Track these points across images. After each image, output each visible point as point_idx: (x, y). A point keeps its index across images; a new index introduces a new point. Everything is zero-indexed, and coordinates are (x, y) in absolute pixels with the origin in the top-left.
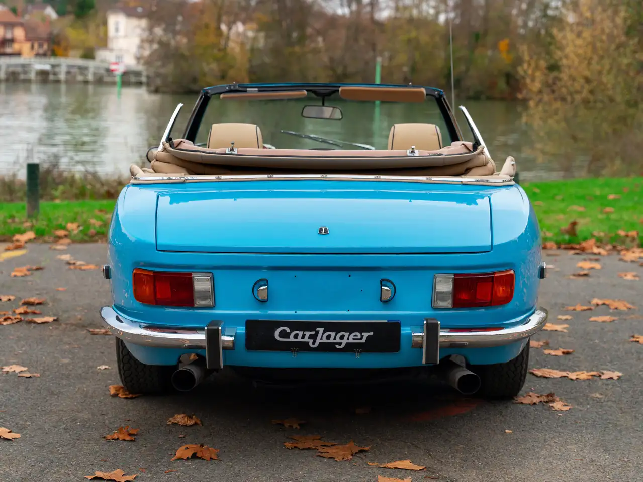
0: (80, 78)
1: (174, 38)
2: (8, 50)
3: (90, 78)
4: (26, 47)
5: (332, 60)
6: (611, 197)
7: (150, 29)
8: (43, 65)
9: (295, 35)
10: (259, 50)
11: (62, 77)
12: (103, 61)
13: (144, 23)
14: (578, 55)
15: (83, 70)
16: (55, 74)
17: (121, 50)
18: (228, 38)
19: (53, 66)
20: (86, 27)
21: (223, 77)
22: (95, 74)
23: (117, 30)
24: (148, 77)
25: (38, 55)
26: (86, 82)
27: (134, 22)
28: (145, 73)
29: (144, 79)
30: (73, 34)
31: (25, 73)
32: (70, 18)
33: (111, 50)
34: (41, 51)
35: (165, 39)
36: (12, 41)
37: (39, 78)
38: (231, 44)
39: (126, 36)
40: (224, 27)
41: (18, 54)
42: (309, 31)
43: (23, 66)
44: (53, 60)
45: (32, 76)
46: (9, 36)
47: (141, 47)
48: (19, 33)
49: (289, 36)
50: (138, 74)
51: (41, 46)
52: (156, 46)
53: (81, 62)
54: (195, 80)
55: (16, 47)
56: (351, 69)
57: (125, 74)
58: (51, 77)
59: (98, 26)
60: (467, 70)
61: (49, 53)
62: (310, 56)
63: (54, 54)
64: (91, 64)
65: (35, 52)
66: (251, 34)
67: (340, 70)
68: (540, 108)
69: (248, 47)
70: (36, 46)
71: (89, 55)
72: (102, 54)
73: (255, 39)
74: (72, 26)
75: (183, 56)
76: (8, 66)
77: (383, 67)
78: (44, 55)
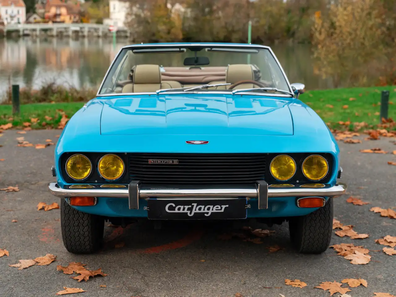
0: (95, 34)
1: (143, 12)
2: (58, 20)
3: (100, 34)
4: (67, 18)
5: (226, 23)
6: (351, 99)
7: (131, 7)
8: (76, 27)
9: (207, 10)
10: (188, 18)
11: (86, 33)
12: (107, 25)
13: (127, 4)
14: (345, 20)
15: (96, 30)
16: (82, 32)
17: (116, 19)
18: (171, 12)
19: (81, 28)
20: (98, 7)
21: (169, 32)
22: (103, 32)
23: (114, 8)
24: (131, 33)
25: (74, 22)
26: (98, 37)
27: (123, 4)
28: (129, 31)
29: (128, 34)
30: (92, 11)
31: (67, 31)
32: (90, 3)
33: (111, 19)
34: (75, 20)
35: (138, 13)
36: (60, 15)
37: (74, 34)
38: (173, 15)
39: (119, 12)
40: (169, 6)
41: (63, 22)
42: (215, 8)
43: (66, 28)
44: (81, 25)
45: (70, 33)
46: (58, 12)
47: (126, 18)
48: (63, 11)
49: (203, 10)
50: (125, 32)
51: (75, 17)
52: (133, 17)
53: (95, 26)
54: (154, 35)
55: (62, 18)
56: (236, 28)
57: (118, 32)
58: (80, 34)
59: (104, 6)
60: (298, 28)
61: (79, 21)
62: (214, 22)
63: (82, 22)
64: (100, 27)
65: (72, 20)
66: (183, 10)
67: (230, 29)
68: (324, 49)
69: (182, 17)
70: (72, 17)
71: (100, 22)
72: (106, 21)
73: (185, 13)
74: (92, 7)
75: (147, 22)
76: (58, 28)
77: (253, 27)
78: (77, 22)
